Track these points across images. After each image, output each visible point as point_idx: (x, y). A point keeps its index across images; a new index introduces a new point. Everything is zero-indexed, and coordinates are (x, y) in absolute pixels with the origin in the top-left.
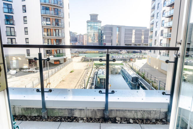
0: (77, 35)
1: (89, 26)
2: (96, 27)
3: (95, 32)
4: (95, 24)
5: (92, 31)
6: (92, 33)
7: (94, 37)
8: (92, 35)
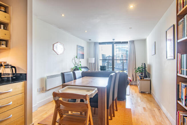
0: (106, 56)
1: (117, 48)
2: (124, 48)
3: (123, 54)
4: (124, 47)
5: (121, 53)
6: (121, 55)
7: (123, 58)
8: (121, 56)
